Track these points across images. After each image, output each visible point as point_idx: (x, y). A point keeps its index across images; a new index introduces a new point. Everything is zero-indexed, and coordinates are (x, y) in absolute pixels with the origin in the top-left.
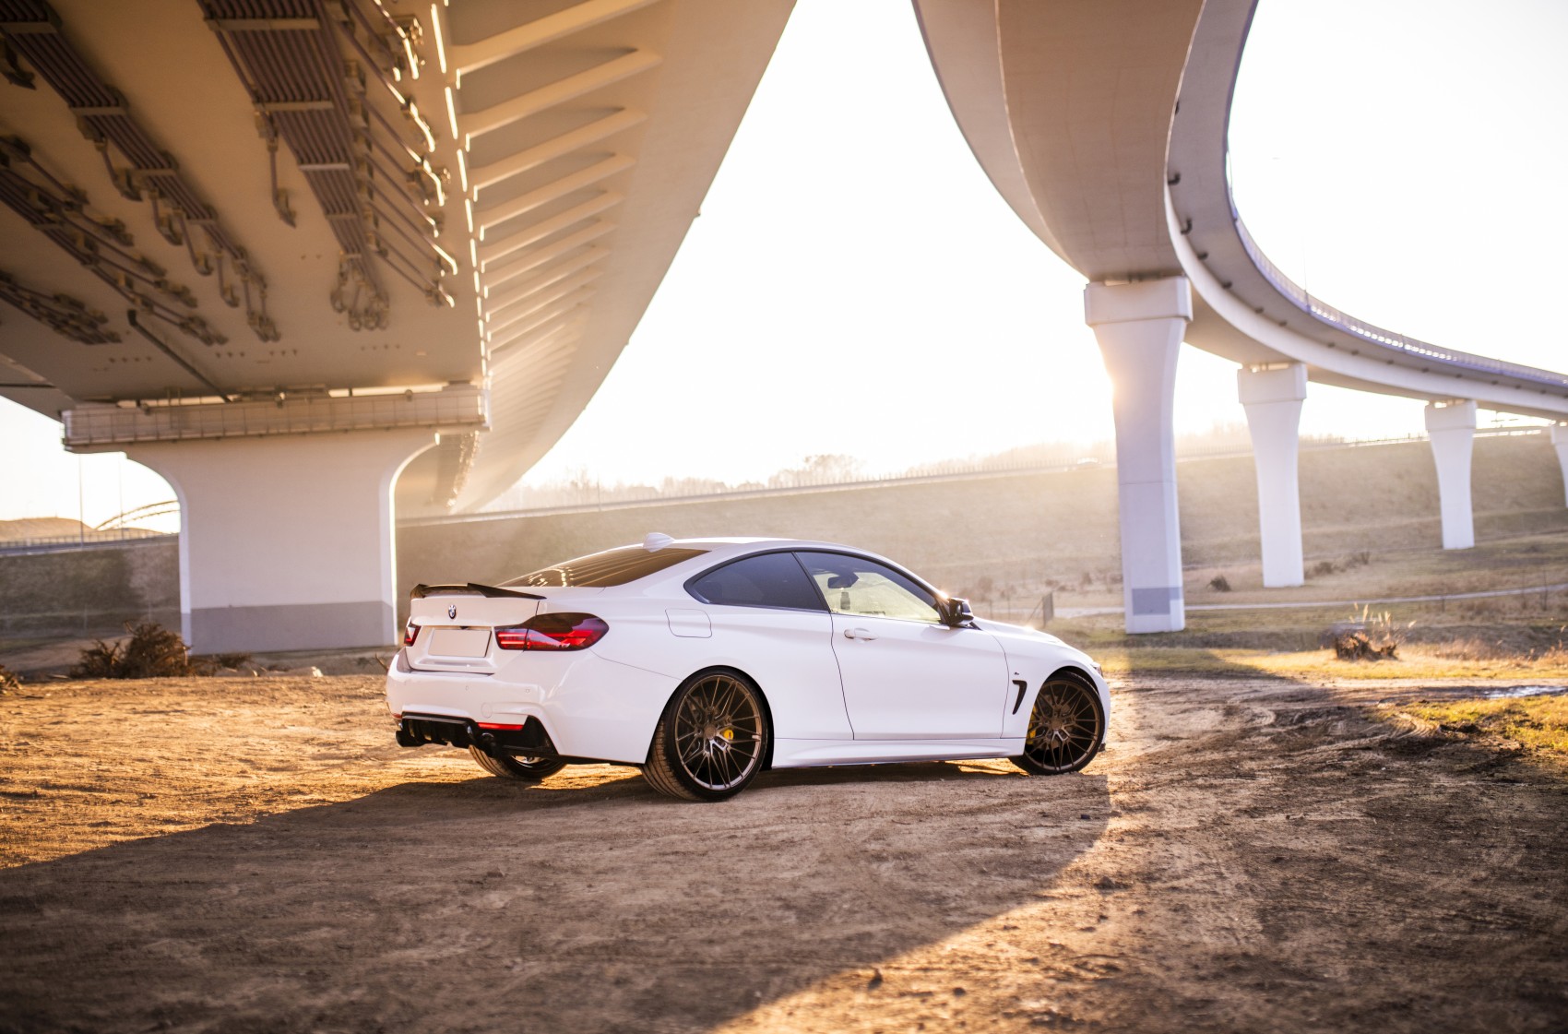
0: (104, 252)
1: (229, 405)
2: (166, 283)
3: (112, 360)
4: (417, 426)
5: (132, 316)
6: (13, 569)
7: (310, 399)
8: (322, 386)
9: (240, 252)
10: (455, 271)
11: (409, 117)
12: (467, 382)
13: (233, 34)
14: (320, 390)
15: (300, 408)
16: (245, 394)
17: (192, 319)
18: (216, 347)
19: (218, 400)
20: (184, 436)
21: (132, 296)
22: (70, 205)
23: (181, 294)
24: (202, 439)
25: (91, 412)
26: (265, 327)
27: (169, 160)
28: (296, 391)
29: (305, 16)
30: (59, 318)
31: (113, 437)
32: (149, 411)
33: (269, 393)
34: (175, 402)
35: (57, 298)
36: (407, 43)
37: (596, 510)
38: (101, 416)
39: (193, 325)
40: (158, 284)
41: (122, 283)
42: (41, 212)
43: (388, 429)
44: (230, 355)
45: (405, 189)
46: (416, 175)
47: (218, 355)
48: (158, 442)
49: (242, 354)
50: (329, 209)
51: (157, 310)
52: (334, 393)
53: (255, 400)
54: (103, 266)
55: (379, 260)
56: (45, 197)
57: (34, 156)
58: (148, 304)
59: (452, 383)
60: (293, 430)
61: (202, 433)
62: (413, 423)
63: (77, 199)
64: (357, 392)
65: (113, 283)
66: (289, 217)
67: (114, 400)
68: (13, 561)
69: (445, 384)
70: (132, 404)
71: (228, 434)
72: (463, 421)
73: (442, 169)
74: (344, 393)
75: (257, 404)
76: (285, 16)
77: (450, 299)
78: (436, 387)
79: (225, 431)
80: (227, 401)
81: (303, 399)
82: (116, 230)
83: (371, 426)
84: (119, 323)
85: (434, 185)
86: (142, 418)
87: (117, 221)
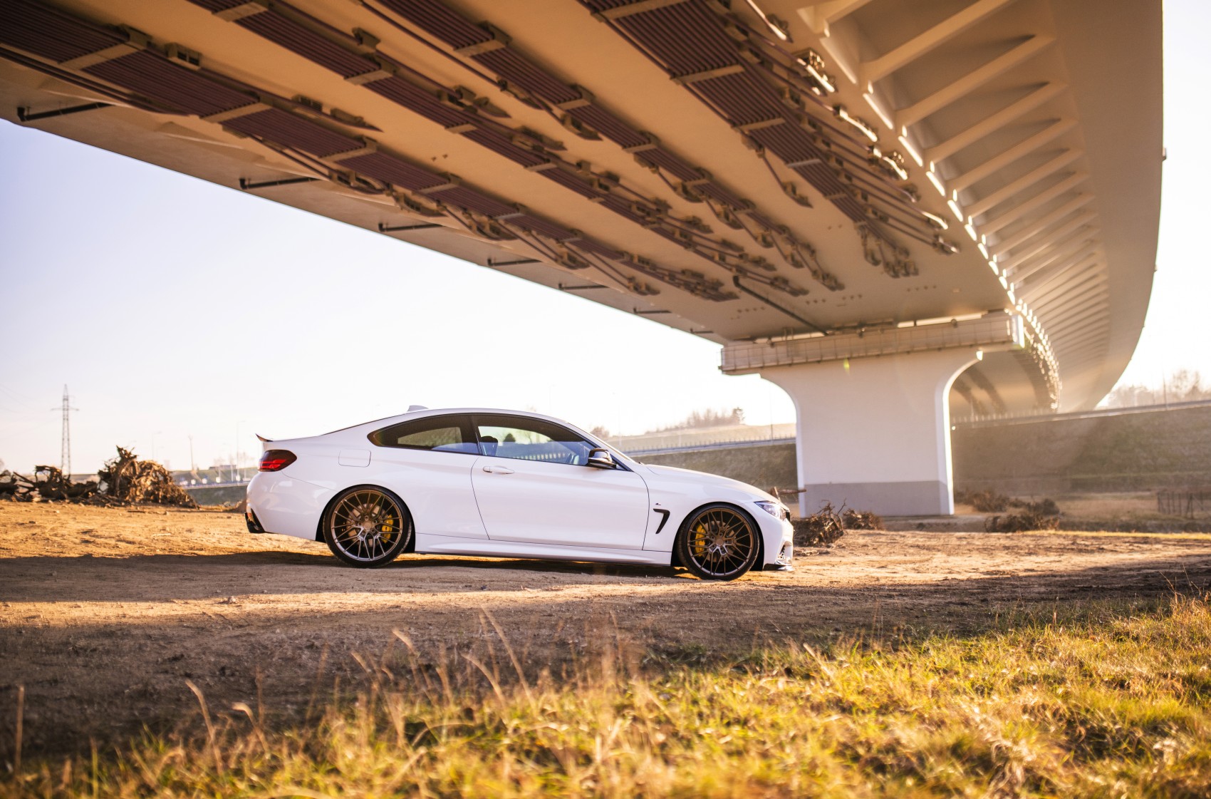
0: (695, 239)
1: (829, 337)
2: (747, 255)
3: (740, 311)
4: (960, 346)
5: (736, 280)
6: (729, 458)
7: (882, 330)
8: (891, 320)
9: (782, 229)
10: (945, 226)
11: (841, 120)
12: (1002, 310)
13: (693, 84)
14: (890, 323)
15: (873, 337)
16: (838, 329)
17: (776, 279)
18: (801, 297)
19: (819, 334)
20: (795, 362)
21: (728, 267)
22: (658, 210)
23: (759, 262)
24: (807, 363)
25: (738, 347)
26: (830, 281)
27: (701, 172)
28: (873, 325)
29: (731, 64)
30: (693, 286)
31: (750, 365)
32: (773, 345)
33: (855, 328)
34: (790, 338)
35: (683, 272)
36: (810, 68)
37: (1163, 409)
38: (743, 349)
39: (779, 282)
40: (741, 257)
41: (717, 258)
42: (643, 218)
43: (939, 349)
44: (816, 302)
45: (871, 170)
46: (874, 161)
47: (808, 303)
48: (778, 366)
49: (824, 301)
50: (826, 193)
51: (749, 274)
52: (901, 325)
53: (843, 333)
54: (699, 248)
55: (883, 225)
56: (641, 207)
57: (622, 182)
58: (740, 270)
59: (990, 311)
60: (869, 354)
61: (807, 358)
62: (956, 344)
63: (662, 206)
64: (920, 323)
65: (711, 258)
66: (803, 201)
67: (752, 338)
68: (729, 452)
69: (985, 313)
70: (764, 340)
71: (824, 359)
72: (996, 341)
73: (893, 152)
74: (911, 324)
75: (844, 336)
76: (719, 67)
77: (953, 249)
78: (978, 316)
79: (822, 356)
80: (826, 334)
81: (876, 330)
82: (694, 222)
83: (925, 348)
84: (729, 286)
85: (890, 165)
86: (769, 350)
87: (694, 217)
